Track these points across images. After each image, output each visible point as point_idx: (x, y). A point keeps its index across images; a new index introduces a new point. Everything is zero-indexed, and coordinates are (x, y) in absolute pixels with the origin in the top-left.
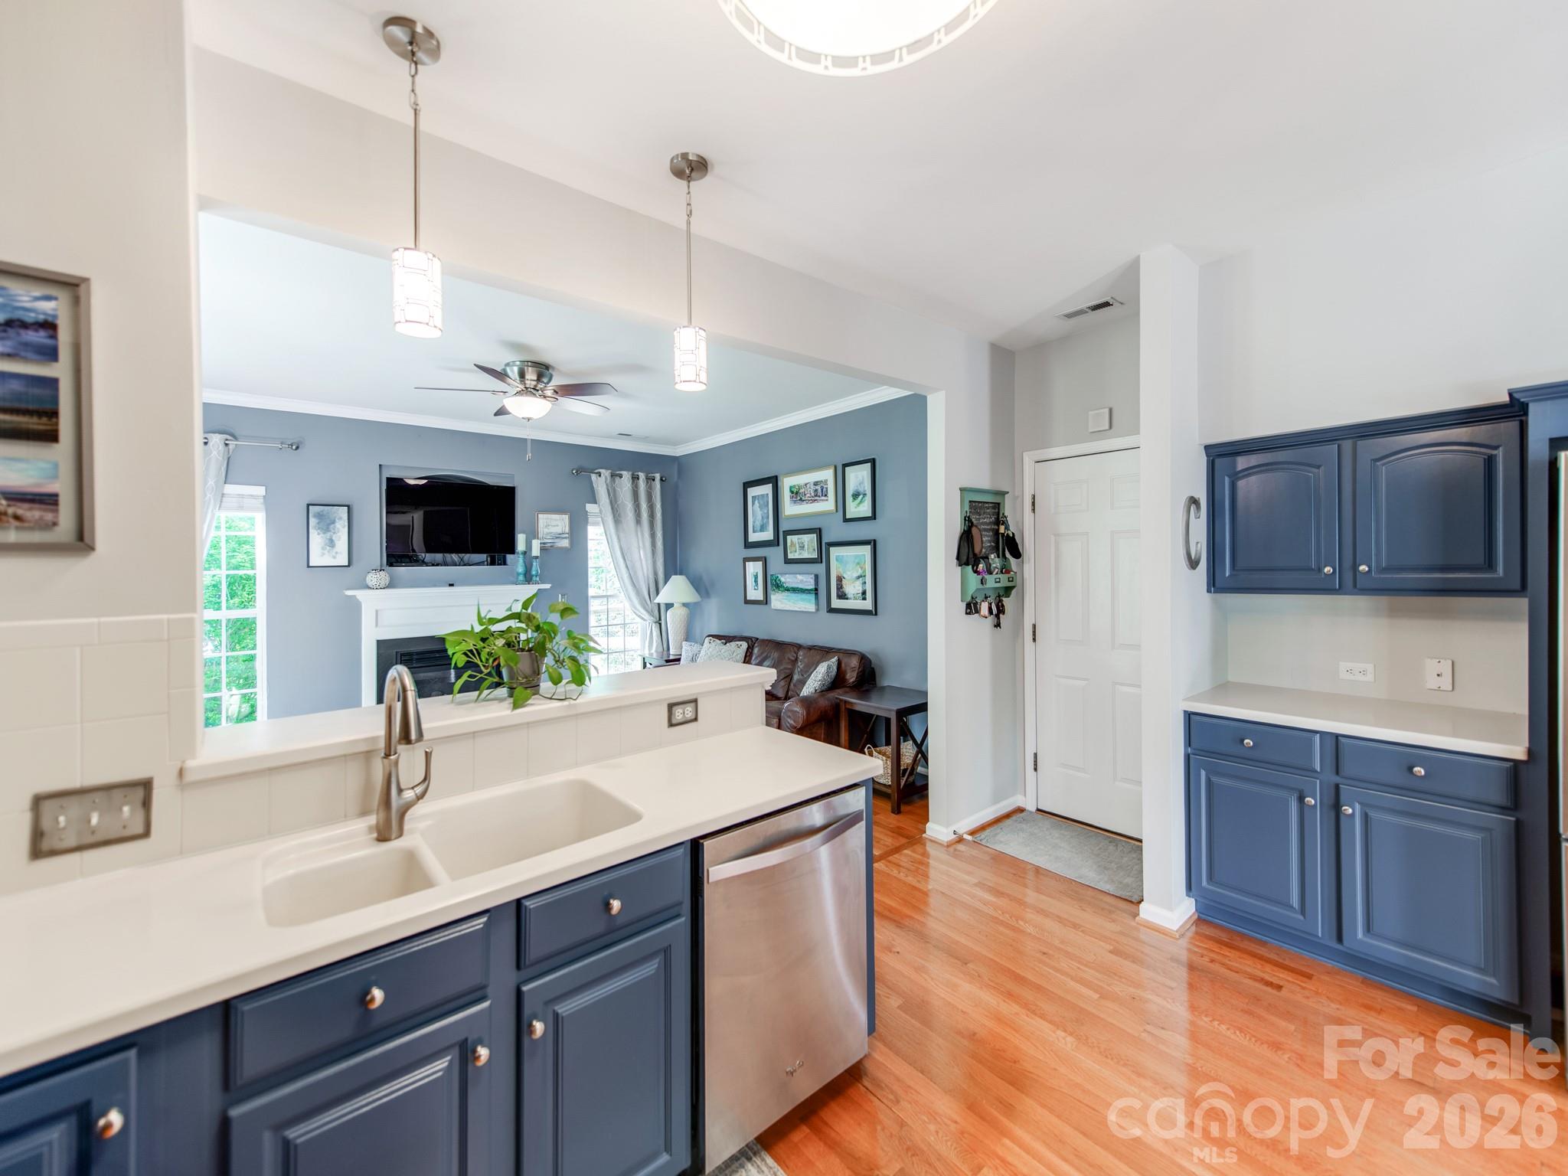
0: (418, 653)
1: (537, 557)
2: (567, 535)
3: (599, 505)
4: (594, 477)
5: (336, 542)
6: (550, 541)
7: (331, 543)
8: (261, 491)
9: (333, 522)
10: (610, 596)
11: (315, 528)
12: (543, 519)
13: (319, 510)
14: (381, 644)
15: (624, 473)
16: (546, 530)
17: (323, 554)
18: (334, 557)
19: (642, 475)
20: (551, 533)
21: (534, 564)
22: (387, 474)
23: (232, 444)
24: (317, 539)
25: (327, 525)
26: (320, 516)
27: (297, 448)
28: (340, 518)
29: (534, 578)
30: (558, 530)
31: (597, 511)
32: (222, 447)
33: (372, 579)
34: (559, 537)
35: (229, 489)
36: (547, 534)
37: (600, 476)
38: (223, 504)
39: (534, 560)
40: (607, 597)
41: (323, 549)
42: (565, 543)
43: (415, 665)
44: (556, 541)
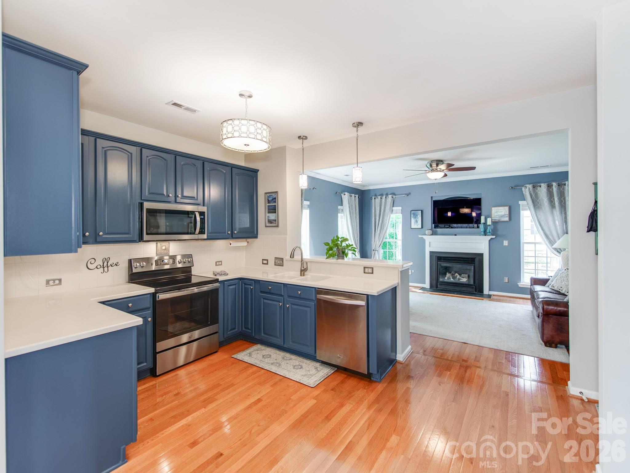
0: (443, 257)
1: (489, 225)
2: (507, 216)
3: (527, 201)
4: (523, 189)
5: (418, 221)
6: (498, 218)
7: (417, 222)
8: (400, 208)
9: (417, 215)
10: (537, 243)
11: (412, 217)
12: (494, 210)
13: (413, 212)
14: (431, 253)
15: (542, 184)
16: (496, 214)
17: (414, 225)
18: (417, 226)
19: (554, 184)
20: (499, 215)
21: (488, 228)
22: (434, 199)
23: (394, 197)
24: (413, 221)
25: (415, 216)
26: (414, 214)
27: (408, 195)
28: (419, 214)
29: (488, 234)
30: (503, 213)
31: (526, 204)
32: (391, 198)
33: (427, 232)
34: (503, 216)
35: (394, 208)
36: (496, 216)
37: (526, 188)
38: (393, 212)
39: (488, 226)
40: (535, 243)
41: (415, 223)
42: (507, 219)
43: (442, 261)
44: (501, 218)
